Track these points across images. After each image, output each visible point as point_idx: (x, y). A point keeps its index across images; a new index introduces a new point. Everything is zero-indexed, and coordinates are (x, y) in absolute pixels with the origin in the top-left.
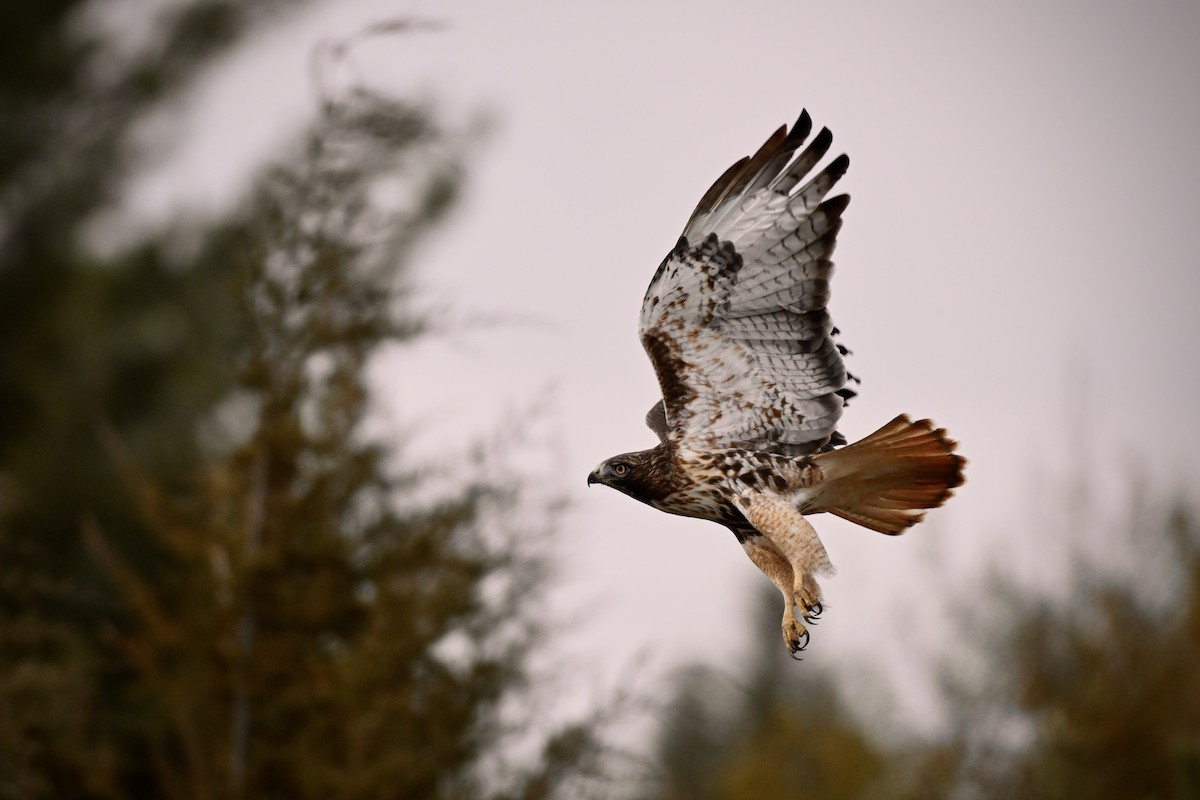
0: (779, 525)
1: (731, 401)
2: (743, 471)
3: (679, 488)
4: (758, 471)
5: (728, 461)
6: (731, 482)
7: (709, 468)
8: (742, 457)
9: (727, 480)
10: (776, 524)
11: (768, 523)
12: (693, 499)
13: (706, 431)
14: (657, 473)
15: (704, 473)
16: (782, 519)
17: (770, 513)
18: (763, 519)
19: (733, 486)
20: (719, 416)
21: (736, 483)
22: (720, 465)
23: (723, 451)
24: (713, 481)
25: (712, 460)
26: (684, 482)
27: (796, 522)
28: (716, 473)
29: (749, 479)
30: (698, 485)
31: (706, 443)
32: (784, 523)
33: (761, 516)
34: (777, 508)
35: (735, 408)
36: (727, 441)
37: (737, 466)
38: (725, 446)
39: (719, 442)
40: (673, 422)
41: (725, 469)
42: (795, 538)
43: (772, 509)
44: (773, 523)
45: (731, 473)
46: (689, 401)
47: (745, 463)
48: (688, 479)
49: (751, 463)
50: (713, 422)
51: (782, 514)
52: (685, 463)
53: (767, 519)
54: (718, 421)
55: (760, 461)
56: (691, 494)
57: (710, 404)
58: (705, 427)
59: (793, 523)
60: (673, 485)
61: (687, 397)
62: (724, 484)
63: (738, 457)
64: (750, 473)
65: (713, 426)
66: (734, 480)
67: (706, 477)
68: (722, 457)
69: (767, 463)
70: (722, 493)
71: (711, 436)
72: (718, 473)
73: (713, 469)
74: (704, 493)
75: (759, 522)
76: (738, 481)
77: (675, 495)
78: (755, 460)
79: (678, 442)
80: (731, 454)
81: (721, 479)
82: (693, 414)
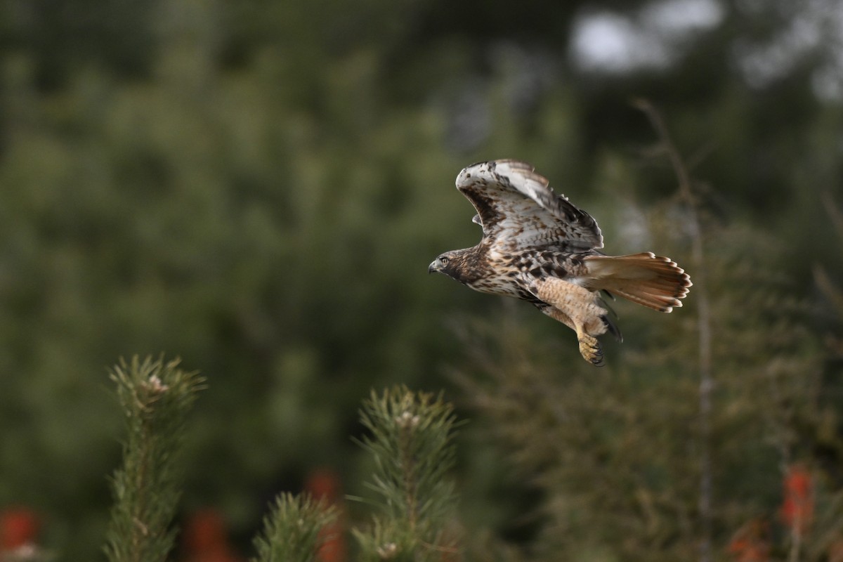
0: (558, 296)
1: (531, 222)
2: (533, 267)
3: (484, 276)
4: (543, 267)
5: (523, 260)
6: (524, 275)
7: (509, 265)
8: (533, 257)
9: (521, 274)
10: (556, 296)
11: (551, 297)
12: (496, 284)
13: (510, 239)
14: (465, 265)
15: (505, 269)
16: (559, 292)
17: (550, 290)
18: (547, 295)
19: (525, 278)
20: (522, 231)
21: (527, 276)
22: (517, 263)
23: (520, 253)
24: (512, 275)
25: (511, 260)
26: (488, 273)
27: (569, 292)
28: (513, 269)
29: (536, 273)
30: (499, 275)
31: (509, 248)
32: (561, 295)
33: (545, 294)
34: (554, 285)
35: (533, 227)
36: (524, 245)
37: (529, 264)
38: (522, 249)
39: (518, 247)
40: (488, 232)
41: (520, 266)
42: (571, 303)
43: (551, 286)
44: (554, 296)
45: (524, 268)
46: (500, 220)
47: (534, 261)
48: (491, 271)
49: (538, 261)
50: (517, 234)
51: (559, 288)
52: (492, 261)
53: (549, 295)
54: (520, 234)
55: (546, 259)
56: (495, 281)
57: (515, 223)
58: (510, 236)
59: (567, 293)
60: (479, 274)
61: (499, 218)
62: (519, 277)
63: (530, 257)
64: (538, 268)
65: (516, 237)
66: (526, 274)
67: (506, 271)
68: (518, 258)
69: (550, 260)
70: (518, 283)
71: (513, 242)
72: (514, 269)
73: (512, 266)
74: (503, 281)
75: (545, 297)
76: (529, 275)
77: (482, 281)
78: (542, 259)
79: (489, 245)
80: (525, 255)
81: (517, 273)
82: (502, 229)
